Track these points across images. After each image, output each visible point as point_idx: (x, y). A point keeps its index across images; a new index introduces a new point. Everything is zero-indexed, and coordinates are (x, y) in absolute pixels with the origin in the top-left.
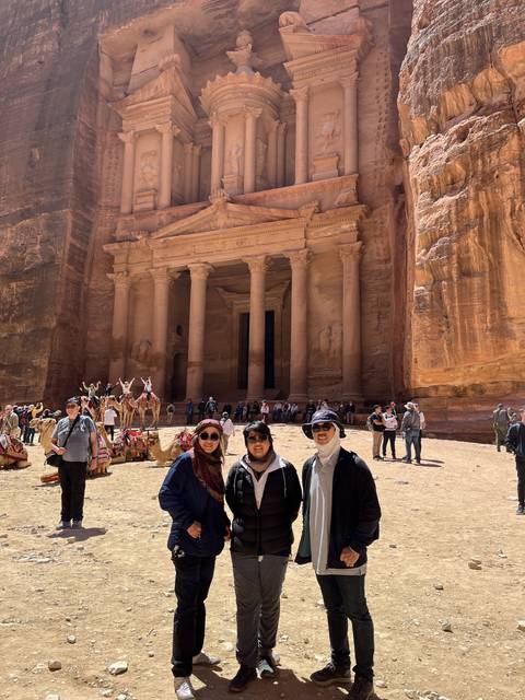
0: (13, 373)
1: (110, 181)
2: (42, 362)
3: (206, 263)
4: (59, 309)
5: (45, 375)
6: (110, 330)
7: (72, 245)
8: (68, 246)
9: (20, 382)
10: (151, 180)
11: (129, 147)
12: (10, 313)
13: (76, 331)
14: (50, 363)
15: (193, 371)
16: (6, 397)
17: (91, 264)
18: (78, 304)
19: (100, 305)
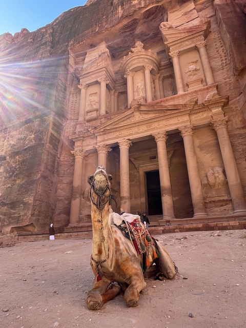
0: (11, 208)
1: (73, 108)
2: (30, 199)
3: (129, 139)
4: (42, 168)
5: (31, 207)
6: (71, 182)
7: (51, 134)
8: (49, 134)
9: (14, 213)
10: (95, 104)
11: (83, 91)
12: (14, 172)
13: (52, 182)
14: (35, 200)
15: (125, 203)
16: (6, 223)
17: (62, 147)
18: (54, 167)
19: (66, 169)
